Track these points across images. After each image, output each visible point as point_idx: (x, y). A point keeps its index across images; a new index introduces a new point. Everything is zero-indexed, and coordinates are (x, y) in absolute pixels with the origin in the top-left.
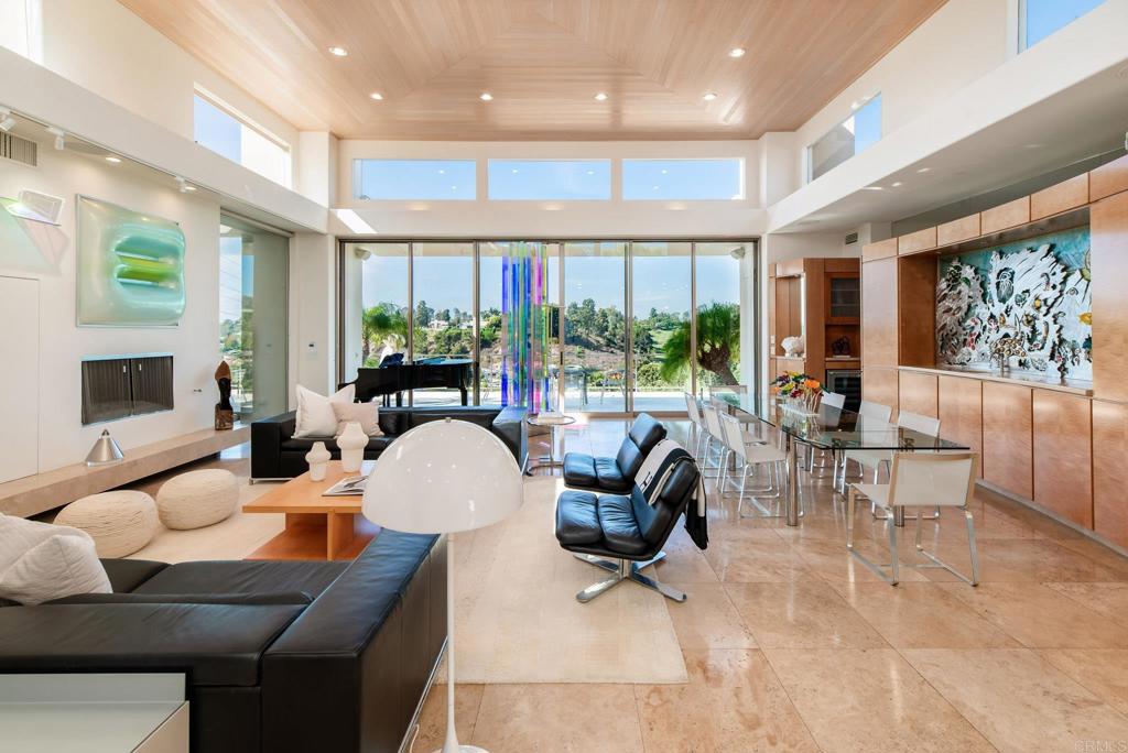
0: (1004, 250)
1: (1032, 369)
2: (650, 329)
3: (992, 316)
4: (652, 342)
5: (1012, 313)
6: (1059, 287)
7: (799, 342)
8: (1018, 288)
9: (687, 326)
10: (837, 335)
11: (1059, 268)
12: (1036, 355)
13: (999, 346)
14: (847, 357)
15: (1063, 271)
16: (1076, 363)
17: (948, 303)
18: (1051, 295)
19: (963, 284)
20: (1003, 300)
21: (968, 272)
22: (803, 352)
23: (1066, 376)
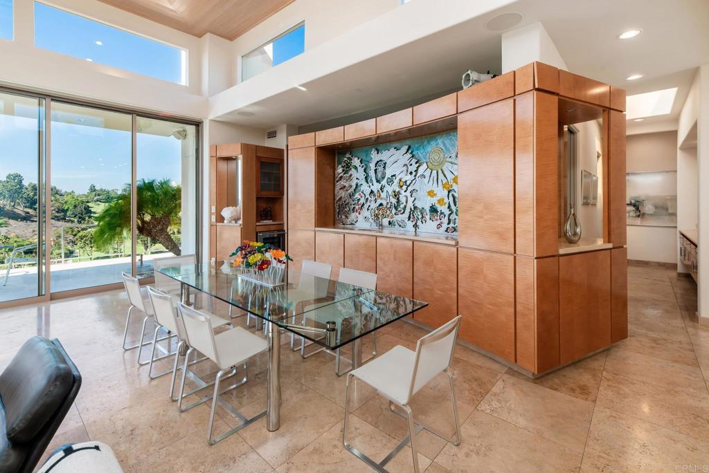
0: (379, 148)
1: (397, 226)
2: (88, 202)
3: (372, 192)
4: (91, 212)
5: (385, 190)
6: (414, 173)
7: (236, 211)
8: (389, 173)
9: (125, 198)
10: (264, 205)
11: (414, 161)
12: (399, 217)
13: (376, 212)
14: (270, 222)
15: (416, 163)
16: (424, 222)
17: (343, 183)
18: (409, 178)
19: (353, 170)
20: (378, 181)
21: (356, 162)
22: (239, 219)
23: (418, 230)
